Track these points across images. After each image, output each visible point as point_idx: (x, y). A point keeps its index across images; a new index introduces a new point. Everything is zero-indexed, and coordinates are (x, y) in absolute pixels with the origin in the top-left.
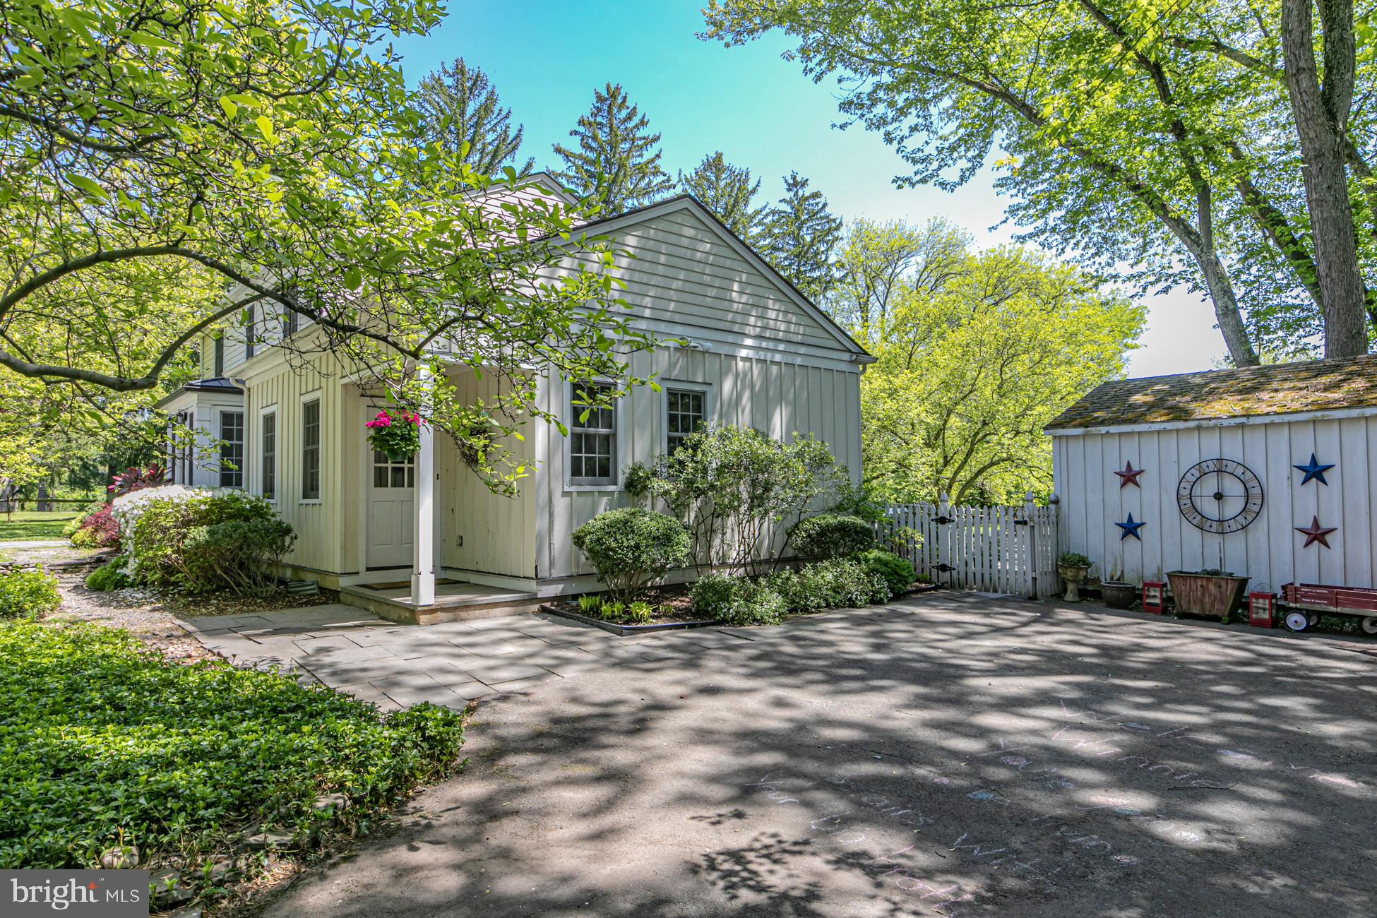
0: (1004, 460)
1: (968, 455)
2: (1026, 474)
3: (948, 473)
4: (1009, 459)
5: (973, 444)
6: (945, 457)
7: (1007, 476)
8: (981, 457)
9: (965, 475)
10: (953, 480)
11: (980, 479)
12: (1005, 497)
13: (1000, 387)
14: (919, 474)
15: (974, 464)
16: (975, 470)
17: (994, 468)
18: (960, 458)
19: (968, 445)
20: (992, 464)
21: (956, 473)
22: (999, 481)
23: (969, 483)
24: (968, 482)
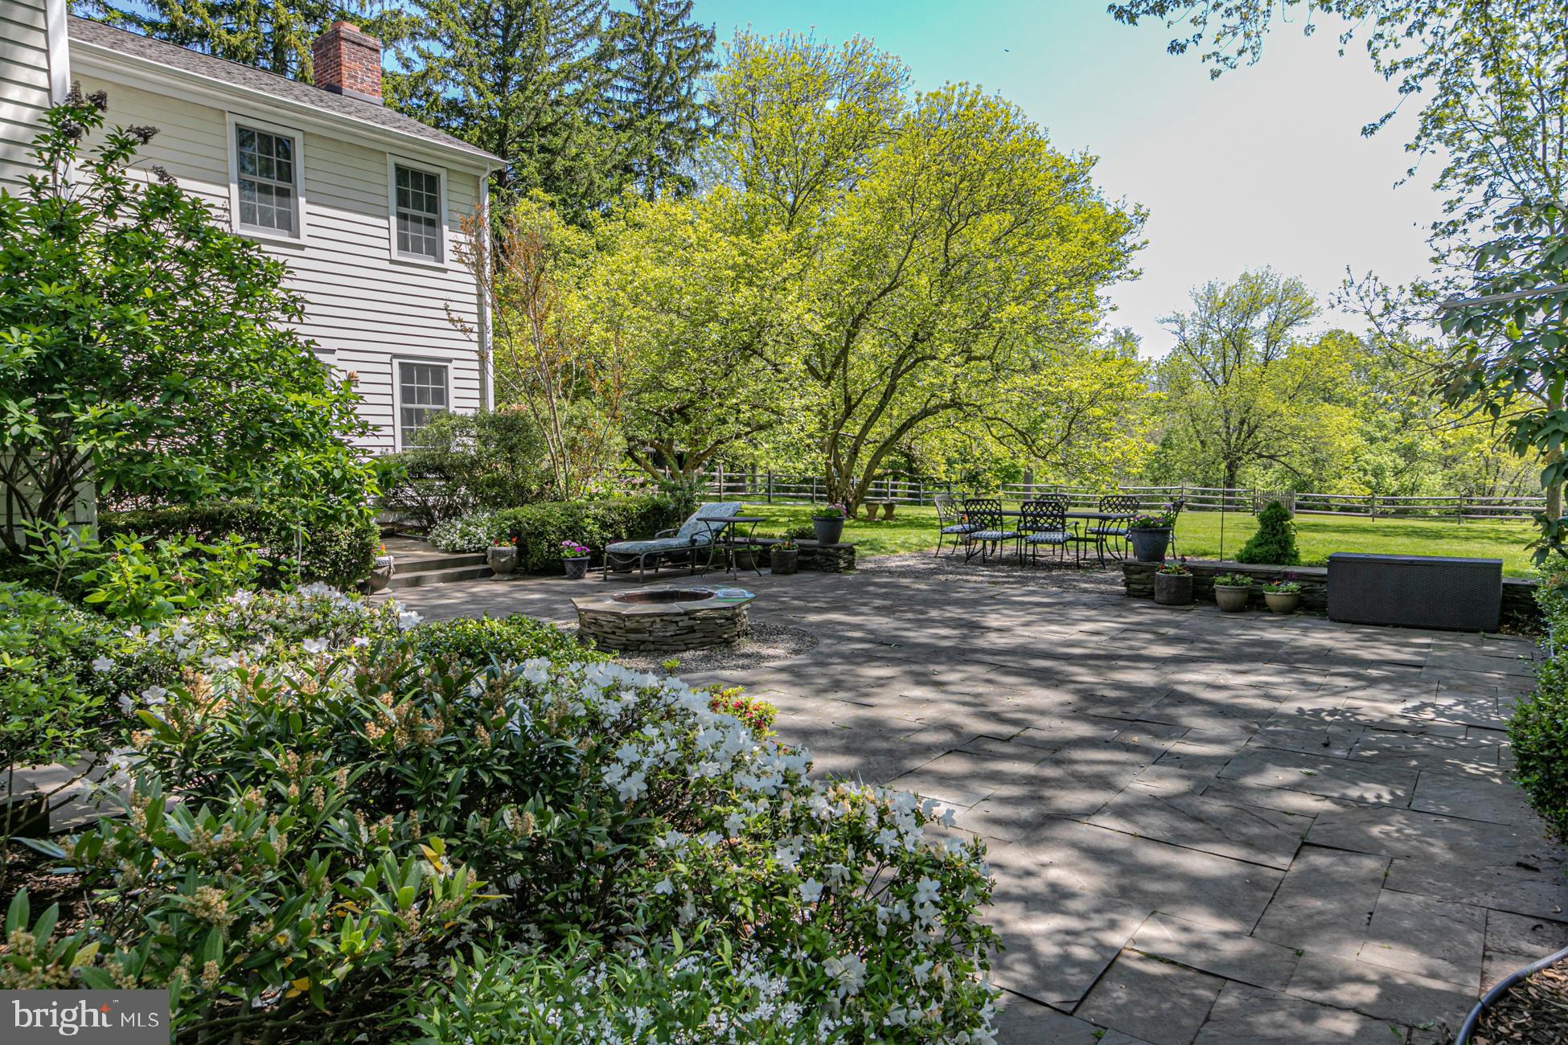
0: (946, 407)
1: (887, 396)
2: (978, 429)
3: (853, 428)
4: (955, 404)
5: (895, 377)
6: (848, 399)
7: (950, 436)
8: (907, 403)
9: (881, 430)
10: (860, 438)
11: (905, 439)
12: (943, 468)
13: (944, 273)
14: (794, 428)
15: (897, 412)
16: (897, 424)
17: (929, 421)
18: (872, 401)
19: (887, 380)
20: (925, 413)
21: (866, 429)
22: (936, 443)
23: (886, 446)
24: (886, 443)
